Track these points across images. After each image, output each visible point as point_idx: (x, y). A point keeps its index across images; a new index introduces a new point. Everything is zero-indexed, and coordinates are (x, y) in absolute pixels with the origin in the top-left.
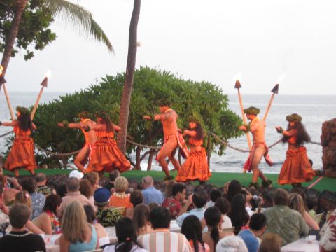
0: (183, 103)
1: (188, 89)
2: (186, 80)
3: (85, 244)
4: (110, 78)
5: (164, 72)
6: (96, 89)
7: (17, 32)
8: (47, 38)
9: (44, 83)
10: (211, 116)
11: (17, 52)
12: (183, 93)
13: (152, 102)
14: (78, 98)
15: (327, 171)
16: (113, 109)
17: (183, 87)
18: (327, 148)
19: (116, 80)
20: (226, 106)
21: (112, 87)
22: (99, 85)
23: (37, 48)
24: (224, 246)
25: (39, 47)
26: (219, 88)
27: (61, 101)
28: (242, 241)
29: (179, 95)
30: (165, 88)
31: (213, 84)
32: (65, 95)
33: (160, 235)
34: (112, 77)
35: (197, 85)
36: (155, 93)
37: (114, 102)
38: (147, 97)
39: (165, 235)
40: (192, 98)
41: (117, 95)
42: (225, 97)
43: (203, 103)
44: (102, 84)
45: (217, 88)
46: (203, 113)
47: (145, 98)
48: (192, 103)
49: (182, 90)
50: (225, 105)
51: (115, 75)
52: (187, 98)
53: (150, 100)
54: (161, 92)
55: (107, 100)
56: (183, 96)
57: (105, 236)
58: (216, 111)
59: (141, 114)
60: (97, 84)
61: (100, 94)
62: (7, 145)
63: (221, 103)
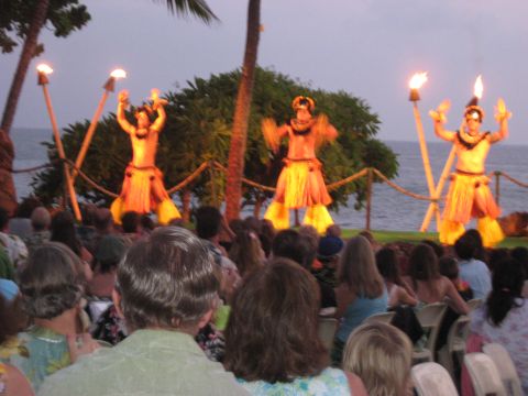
4: (199, 81)
9: (110, 86)
16: (214, 130)
19: (211, 85)
20: (374, 132)
22: (183, 93)
23: (58, 34)
25: (62, 31)
26: (364, 104)
31: (355, 96)
34: (202, 81)
37: (214, 117)
38: (262, 112)
41: (216, 107)
43: (343, 125)
44: (186, 91)
46: (343, 141)
47: (259, 115)
54: (284, 104)
60: (179, 92)
61: (182, 106)
62: (32, 185)
63: (368, 127)
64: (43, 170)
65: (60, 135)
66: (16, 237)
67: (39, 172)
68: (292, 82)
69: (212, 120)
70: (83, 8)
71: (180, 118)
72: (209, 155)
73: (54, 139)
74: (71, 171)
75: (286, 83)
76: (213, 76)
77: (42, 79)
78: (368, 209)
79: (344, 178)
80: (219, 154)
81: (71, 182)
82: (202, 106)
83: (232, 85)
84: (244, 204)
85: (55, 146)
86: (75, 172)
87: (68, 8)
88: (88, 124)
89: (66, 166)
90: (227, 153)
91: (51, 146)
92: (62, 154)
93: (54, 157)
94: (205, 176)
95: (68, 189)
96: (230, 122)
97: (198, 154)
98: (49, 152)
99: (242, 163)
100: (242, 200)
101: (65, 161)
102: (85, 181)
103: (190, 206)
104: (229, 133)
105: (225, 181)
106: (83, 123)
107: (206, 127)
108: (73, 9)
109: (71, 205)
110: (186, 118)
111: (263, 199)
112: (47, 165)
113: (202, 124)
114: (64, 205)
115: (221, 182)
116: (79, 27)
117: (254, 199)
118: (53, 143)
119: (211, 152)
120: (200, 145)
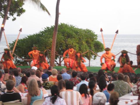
0: (79, 38)
1: (81, 32)
2: (80, 28)
3: (38, 97)
4: (48, 28)
5: (71, 25)
6: (42, 32)
7: (9, 9)
8: (21, 11)
9: (21, 30)
10: (90, 43)
11: (9, 17)
12: (78, 34)
13: (66, 37)
14: (35, 36)
15: (139, 66)
16: (49, 41)
17: (78, 31)
18: (139, 56)
19: (51, 28)
21: (49, 32)
22: (44, 31)
23: (17, 16)
24: (97, 96)
25: (18, 15)
26: (94, 32)
27: (27, 37)
28: (104, 94)
29: (77, 34)
30: (71, 32)
31: (91, 30)
32: (29, 35)
33: (69, 92)
34: (49, 27)
35: (84, 30)
36: (67, 34)
37: (50, 38)
38: (63, 35)
39: (71, 92)
40: (82, 36)
41: (51, 34)
42: (96, 35)
43: (87, 38)
45: (93, 31)
46: (87, 42)
47: (62, 36)
48: (82, 38)
49: (78, 33)
50: (96, 39)
51: (50, 27)
52: (80, 36)
53: (65, 37)
54: (69, 33)
55: (47, 37)
56: (79, 35)
57: (46, 93)
58: (93, 41)
59: (61, 43)
61: (44, 34)
76: (51, 26)
97: (45, 47)
113: (47, 39)
119: (49, 47)
120: (46, 45)
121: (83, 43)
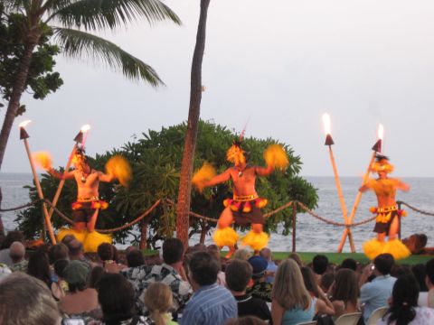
4: (152, 133)
5: (219, 127)
6: (136, 147)
7: (26, 74)
9: (79, 138)
16: (165, 172)
19: (162, 136)
20: (298, 171)
22: (139, 143)
23: (36, 96)
25: (39, 95)
26: (289, 148)
34: (155, 133)
36: (214, 153)
37: (166, 163)
41: (167, 155)
42: (297, 160)
44: (142, 141)
51: (159, 130)
55: (156, 161)
58: (287, 177)
60: (136, 142)
61: (139, 154)
62: (17, 220)
63: (292, 167)
64: (26, 208)
65: (39, 179)
66: (5, 265)
67: (22, 210)
68: (228, 132)
69: (163, 165)
70: (57, 75)
71: (137, 163)
72: (162, 194)
73: (35, 183)
74: (48, 209)
75: (224, 133)
76: (163, 129)
77: (24, 135)
78: (294, 234)
79: (274, 210)
80: (170, 192)
81: (48, 218)
82: (156, 153)
83: (179, 135)
84: (192, 233)
85: (36, 189)
86: (52, 210)
87: (45, 75)
88: (62, 169)
89: (45, 205)
90: (177, 191)
91: (32, 189)
92: (41, 196)
93: (35, 197)
94: (159, 211)
95: (47, 224)
96: (178, 166)
97: (153, 193)
98: (31, 194)
99: (189, 199)
100: (191, 229)
101: (43, 201)
102: (61, 218)
103: (148, 236)
104: (177, 175)
105: (176, 214)
106: (58, 169)
107: (159, 171)
108: (48, 75)
109: (49, 237)
110: (143, 163)
111: (208, 228)
112: (29, 205)
113: (156, 168)
114: (43, 237)
115: (172, 215)
116: (54, 91)
117: (200, 229)
118: (33, 186)
119: (164, 191)
120: (154, 185)
121: (263, 181)
